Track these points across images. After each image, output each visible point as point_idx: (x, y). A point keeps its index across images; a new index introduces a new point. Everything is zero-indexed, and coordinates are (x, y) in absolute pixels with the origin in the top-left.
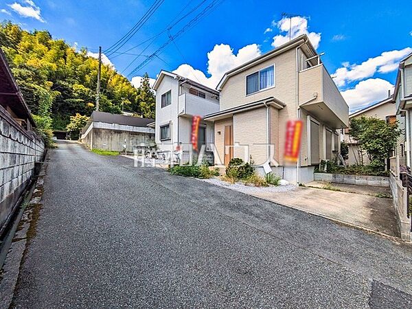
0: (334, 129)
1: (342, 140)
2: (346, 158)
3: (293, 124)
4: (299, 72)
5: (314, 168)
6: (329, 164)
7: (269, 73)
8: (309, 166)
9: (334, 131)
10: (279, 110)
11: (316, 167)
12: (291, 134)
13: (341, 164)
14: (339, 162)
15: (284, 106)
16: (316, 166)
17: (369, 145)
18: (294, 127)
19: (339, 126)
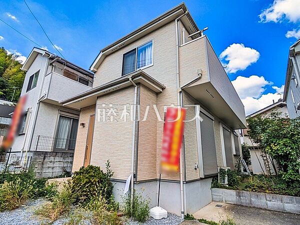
0: (232, 129)
1: (242, 143)
2: (249, 163)
3: (173, 112)
4: (179, 47)
5: (210, 180)
6: (230, 175)
7: (148, 51)
8: (201, 179)
9: (233, 132)
10: (157, 94)
11: (214, 179)
12: (169, 126)
13: (245, 170)
14: (242, 169)
15: (163, 89)
16: (214, 177)
17: (275, 148)
18: (175, 117)
19: (238, 126)
